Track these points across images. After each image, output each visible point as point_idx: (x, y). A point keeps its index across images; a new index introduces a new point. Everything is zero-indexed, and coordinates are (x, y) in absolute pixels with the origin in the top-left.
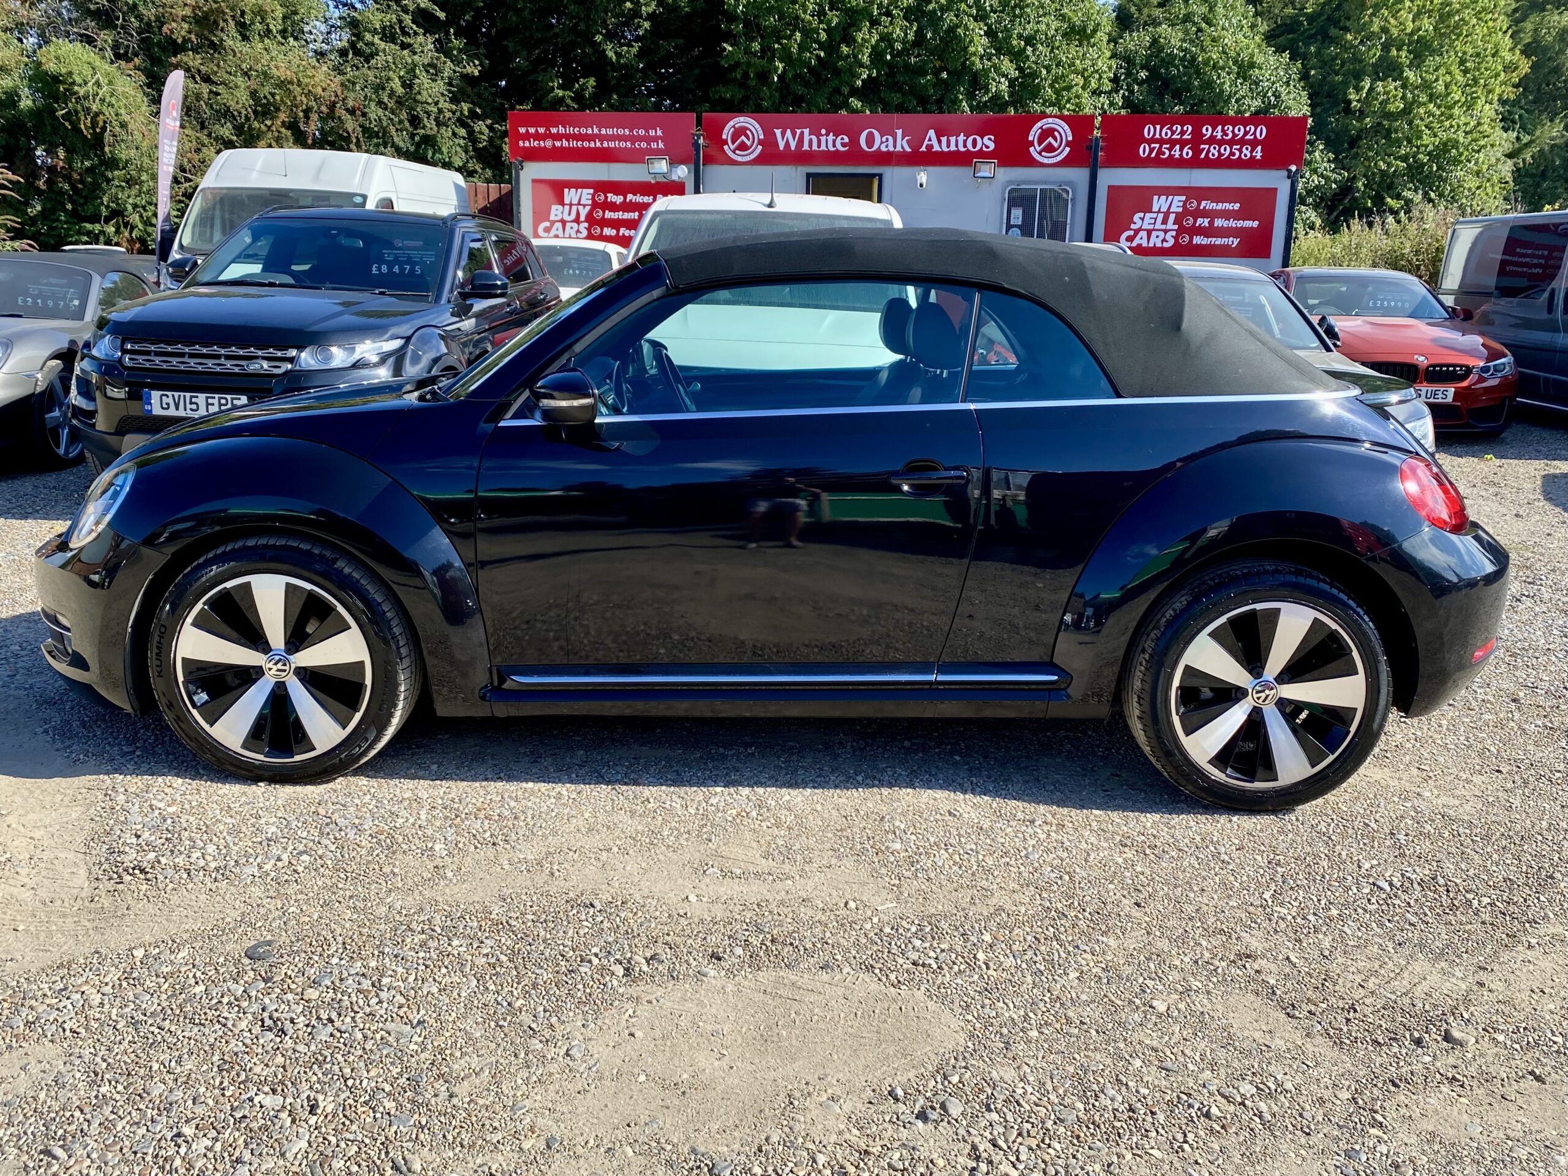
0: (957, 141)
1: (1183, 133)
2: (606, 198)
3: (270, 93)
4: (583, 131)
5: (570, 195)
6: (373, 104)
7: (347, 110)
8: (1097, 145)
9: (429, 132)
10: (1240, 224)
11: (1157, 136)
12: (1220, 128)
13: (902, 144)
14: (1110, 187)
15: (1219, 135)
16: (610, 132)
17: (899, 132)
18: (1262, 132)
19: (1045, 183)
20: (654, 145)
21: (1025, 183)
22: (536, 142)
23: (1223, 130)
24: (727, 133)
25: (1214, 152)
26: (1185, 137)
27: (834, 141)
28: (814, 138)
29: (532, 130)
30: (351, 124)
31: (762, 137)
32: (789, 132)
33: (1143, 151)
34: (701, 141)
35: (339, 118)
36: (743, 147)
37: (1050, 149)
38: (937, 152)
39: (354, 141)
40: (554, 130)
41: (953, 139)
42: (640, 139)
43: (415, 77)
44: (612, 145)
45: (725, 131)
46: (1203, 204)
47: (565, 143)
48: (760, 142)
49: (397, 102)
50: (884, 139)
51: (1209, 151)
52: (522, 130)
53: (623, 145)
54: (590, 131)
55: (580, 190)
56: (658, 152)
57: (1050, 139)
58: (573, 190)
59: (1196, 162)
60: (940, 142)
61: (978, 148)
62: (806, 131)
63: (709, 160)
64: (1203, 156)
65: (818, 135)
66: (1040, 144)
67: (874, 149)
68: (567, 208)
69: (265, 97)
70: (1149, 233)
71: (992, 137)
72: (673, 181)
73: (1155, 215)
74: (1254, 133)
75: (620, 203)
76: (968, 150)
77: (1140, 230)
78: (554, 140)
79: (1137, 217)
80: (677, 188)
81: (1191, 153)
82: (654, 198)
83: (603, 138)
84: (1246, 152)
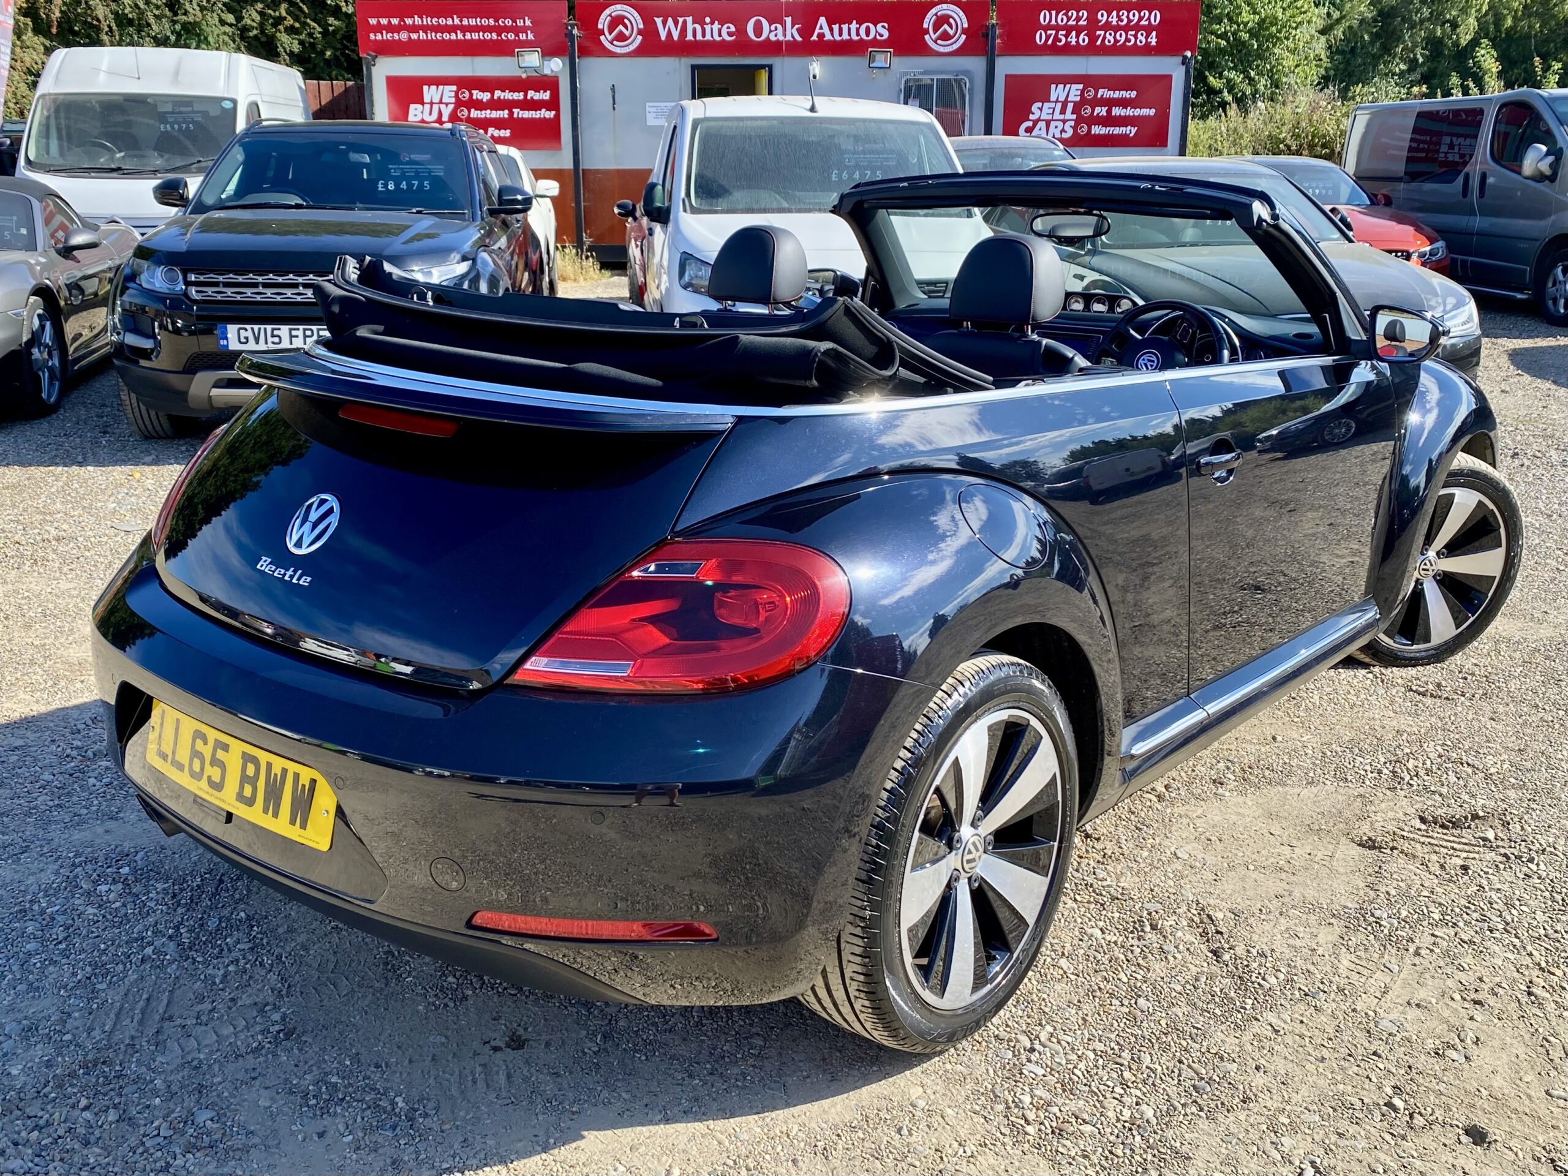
0: (849, 29)
1: (1078, 19)
2: (471, 95)
4: (442, 21)
5: (430, 93)
8: (994, 32)
10: (1137, 112)
11: (1053, 22)
12: (1115, 13)
13: (788, 31)
14: (1007, 76)
15: (1114, 21)
16: (473, 22)
17: (789, 20)
18: (1156, 17)
19: (942, 73)
21: (920, 73)
22: (390, 35)
23: (1118, 16)
24: (603, 22)
25: (1110, 38)
26: (1081, 23)
27: (720, 31)
28: (698, 27)
29: (384, 21)
31: (641, 26)
32: (670, 21)
33: (1040, 38)
34: (575, 31)
36: (621, 37)
37: (945, 36)
38: (829, 41)
40: (409, 21)
41: (845, 27)
42: (507, 29)
44: (475, 36)
45: (601, 20)
46: (1101, 92)
47: (423, 36)
50: (773, 28)
51: (1104, 38)
52: (373, 21)
53: (488, 36)
54: (450, 22)
55: (441, 87)
56: (528, 44)
57: (946, 26)
58: (433, 87)
59: (1093, 49)
60: (831, 30)
61: (872, 36)
62: (689, 20)
63: (585, 52)
64: (1099, 43)
65: (702, 24)
66: (935, 31)
67: (763, 38)
68: (427, 107)
70: (1048, 123)
71: (886, 25)
72: (546, 76)
73: (1053, 105)
74: (1149, 18)
75: (488, 101)
76: (861, 39)
77: (1039, 120)
78: (409, 32)
79: (1035, 107)
80: (550, 84)
81: (1087, 39)
82: (526, 95)
83: (465, 29)
84: (1141, 38)
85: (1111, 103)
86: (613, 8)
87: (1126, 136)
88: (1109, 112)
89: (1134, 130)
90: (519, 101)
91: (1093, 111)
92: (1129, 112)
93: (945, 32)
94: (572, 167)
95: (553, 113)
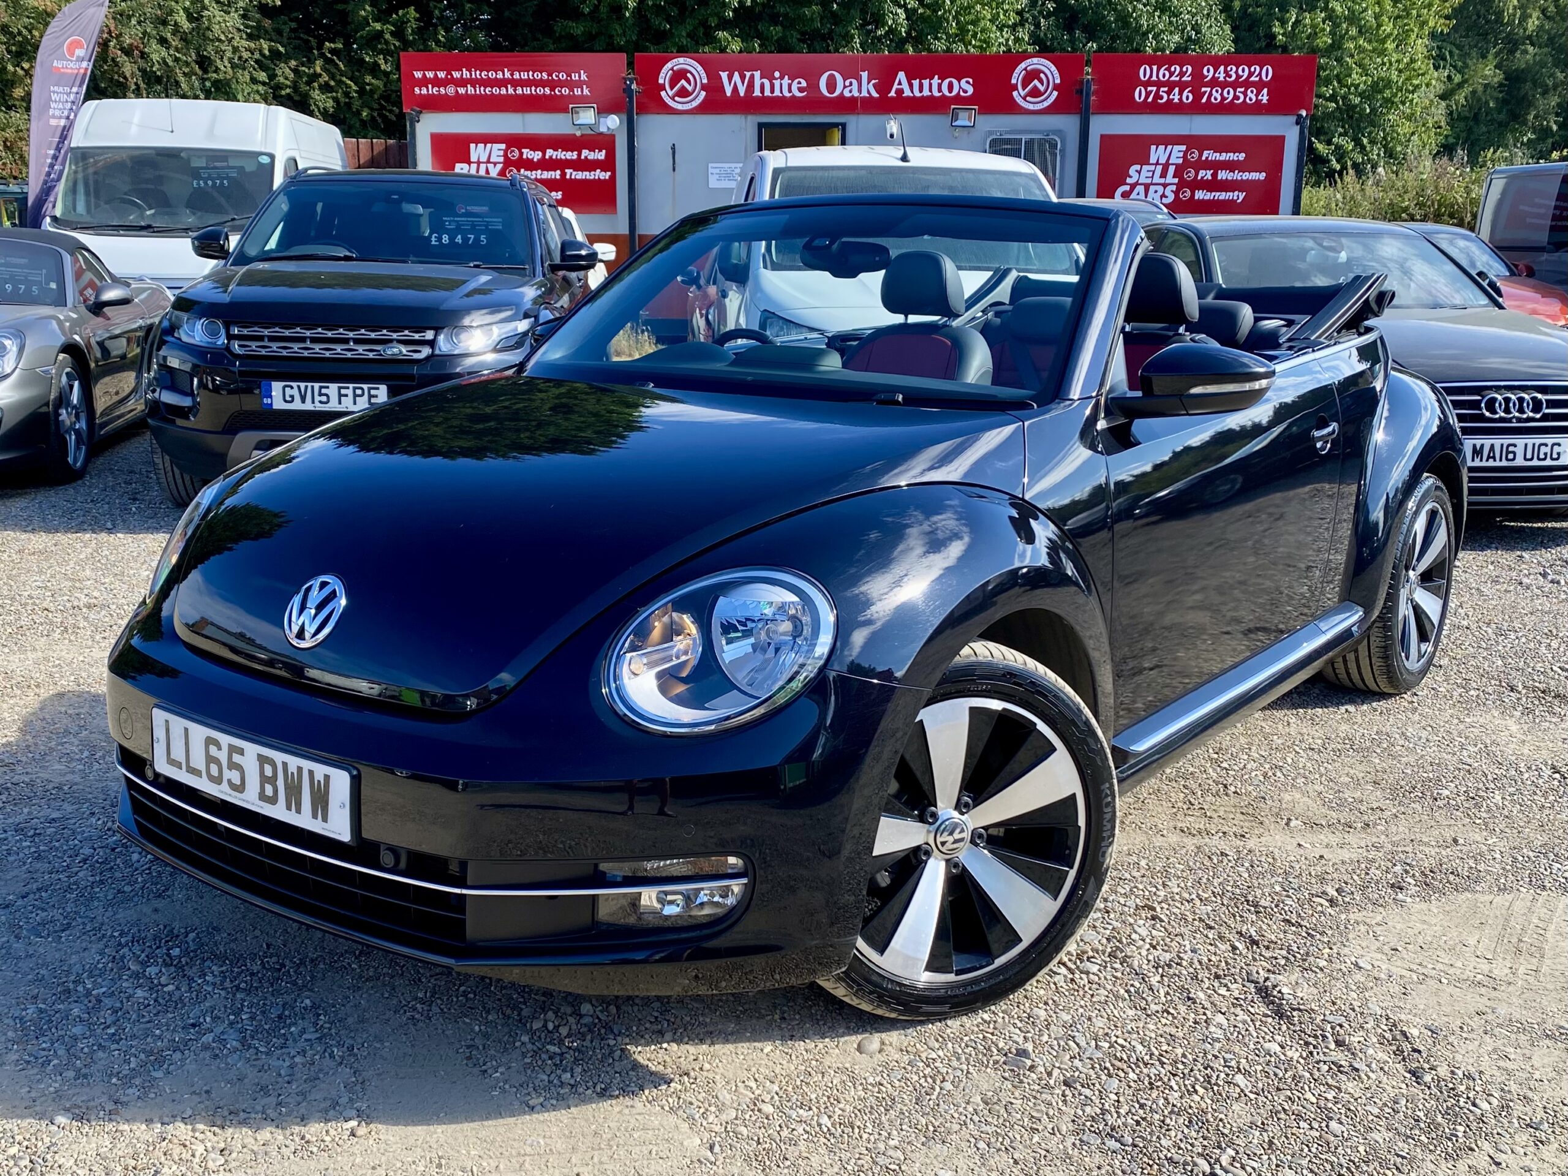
0: (931, 85)
1: (1182, 74)
2: (521, 154)
3: (26, 28)
4: (492, 75)
5: (477, 152)
6: (154, 42)
7: (122, 49)
8: (1089, 88)
9: (221, 76)
10: (1246, 176)
11: (1154, 78)
12: (1222, 68)
13: (867, 88)
14: (1102, 136)
15: (1222, 77)
16: (524, 76)
17: (865, 75)
18: (1267, 73)
19: (1031, 132)
21: (1008, 132)
22: (436, 89)
23: (1226, 71)
24: (664, 76)
25: (1217, 95)
26: (1184, 79)
27: (790, 86)
28: (767, 82)
29: (430, 75)
30: (128, 68)
31: (705, 81)
32: (736, 76)
33: (1139, 94)
34: (634, 86)
35: (113, 60)
36: (683, 93)
37: (1035, 93)
38: (908, 98)
39: (133, 87)
40: (456, 75)
41: (926, 82)
42: (561, 84)
43: (204, 8)
44: (527, 91)
45: (662, 75)
46: (1206, 154)
47: (470, 90)
48: (704, 87)
49: (181, 39)
50: (847, 83)
51: (1210, 95)
52: (418, 75)
53: (540, 91)
54: (500, 75)
55: (489, 146)
56: (582, 99)
57: (1036, 82)
58: (481, 146)
59: (1198, 108)
60: (911, 86)
61: (954, 93)
62: (757, 74)
63: (643, 109)
64: (1204, 100)
65: (771, 79)
66: (1024, 87)
67: (835, 95)
68: (474, 166)
69: (20, 33)
70: (1147, 187)
71: (971, 81)
72: (601, 134)
73: (1152, 168)
74: (1260, 74)
75: (539, 160)
76: (943, 95)
77: (1137, 184)
78: (457, 86)
79: (1133, 170)
80: (606, 142)
81: (1191, 97)
82: (579, 155)
83: (516, 83)
84: (1251, 95)
85: (1217, 166)
87: (1233, 201)
88: (1215, 175)
89: (1242, 196)
90: (572, 160)
91: (1197, 174)
92: (1237, 176)
94: (627, 232)
95: (609, 173)
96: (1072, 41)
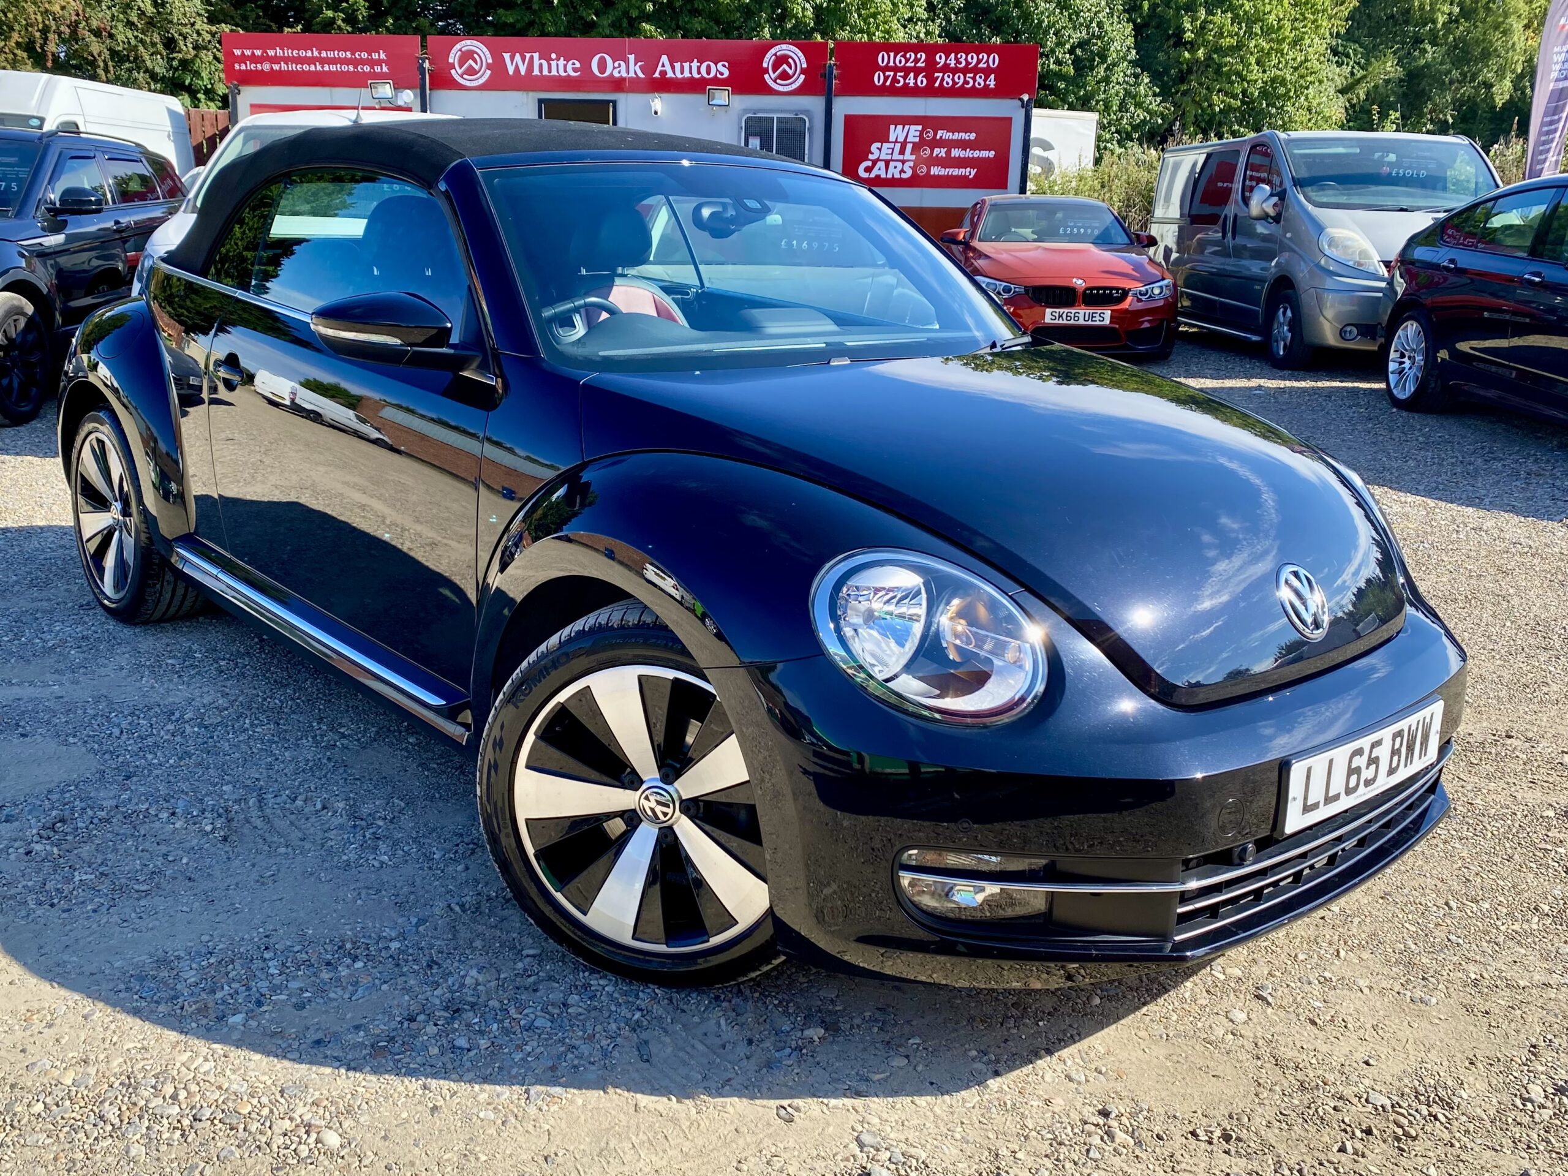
0: (691, 67)
1: (916, 61)
4: (302, 53)
6: (120, 25)
7: (92, 31)
8: (831, 73)
10: (977, 154)
11: (892, 64)
12: (953, 56)
13: (634, 69)
14: (844, 116)
15: (953, 63)
16: (331, 54)
17: (632, 58)
18: (994, 60)
19: (782, 111)
20: (377, 69)
21: (760, 111)
22: (253, 65)
23: (956, 58)
24: (454, 57)
25: (948, 80)
26: (919, 65)
27: (565, 66)
28: (544, 62)
29: (248, 52)
30: (96, 47)
31: (490, 61)
32: (518, 57)
33: (878, 79)
34: (427, 65)
35: (83, 39)
37: (785, 76)
38: (671, 78)
40: (271, 53)
41: (686, 65)
42: (363, 62)
44: (333, 68)
45: (452, 55)
46: (940, 133)
47: (284, 67)
49: (147, 22)
50: (616, 64)
51: (943, 79)
52: (237, 52)
53: (345, 68)
54: (309, 54)
56: (382, 76)
57: (785, 66)
59: (931, 91)
60: (673, 68)
61: (712, 75)
62: (536, 56)
63: (434, 86)
64: (937, 85)
65: (549, 60)
66: (774, 71)
67: (606, 74)
70: (887, 163)
71: (726, 64)
72: (400, 106)
73: (892, 145)
74: (987, 61)
76: (702, 77)
77: (878, 159)
78: (272, 63)
79: (874, 148)
81: (925, 81)
83: (323, 61)
84: (980, 80)
86: (463, 43)
87: (965, 177)
88: (948, 153)
89: (973, 172)
91: (932, 152)
93: (784, 71)
96: (980, 35)
